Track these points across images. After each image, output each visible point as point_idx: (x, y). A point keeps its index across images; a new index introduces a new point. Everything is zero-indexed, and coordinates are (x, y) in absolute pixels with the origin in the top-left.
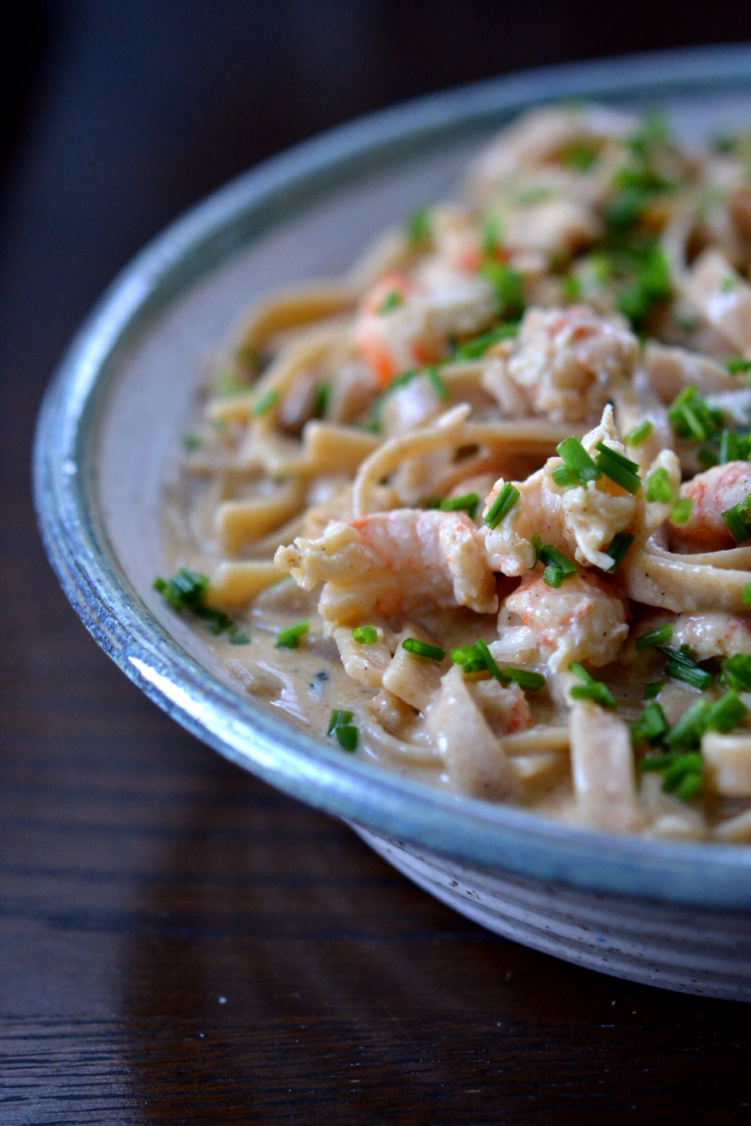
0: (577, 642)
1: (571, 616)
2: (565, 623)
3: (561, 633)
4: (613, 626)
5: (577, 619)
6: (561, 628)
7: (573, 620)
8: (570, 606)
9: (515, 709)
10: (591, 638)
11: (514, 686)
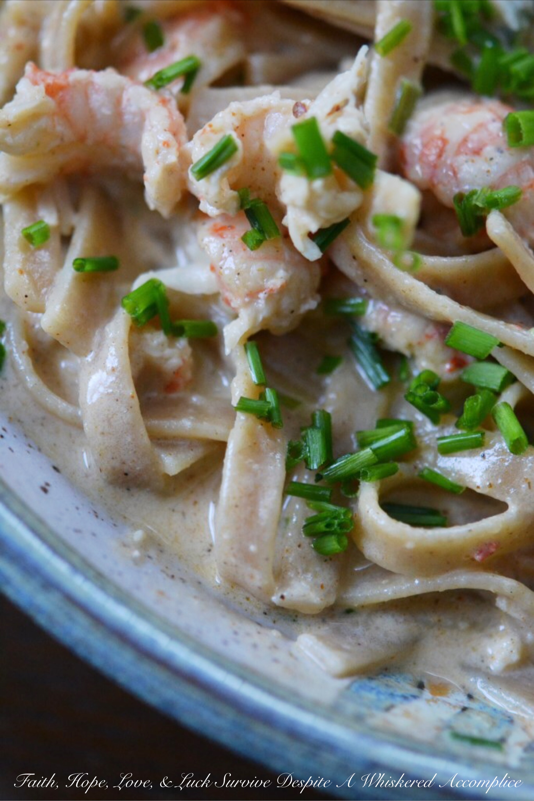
0: (260, 318)
1: (261, 291)
2: (253, 295)
3: (247, 305)
4: (304, 301)
5: (266, 295)
6: (247, 300)
7: (262, 295)
8: (263, 279)
9: (177, 373)
10: (277, 313)
11: (182, 343)
